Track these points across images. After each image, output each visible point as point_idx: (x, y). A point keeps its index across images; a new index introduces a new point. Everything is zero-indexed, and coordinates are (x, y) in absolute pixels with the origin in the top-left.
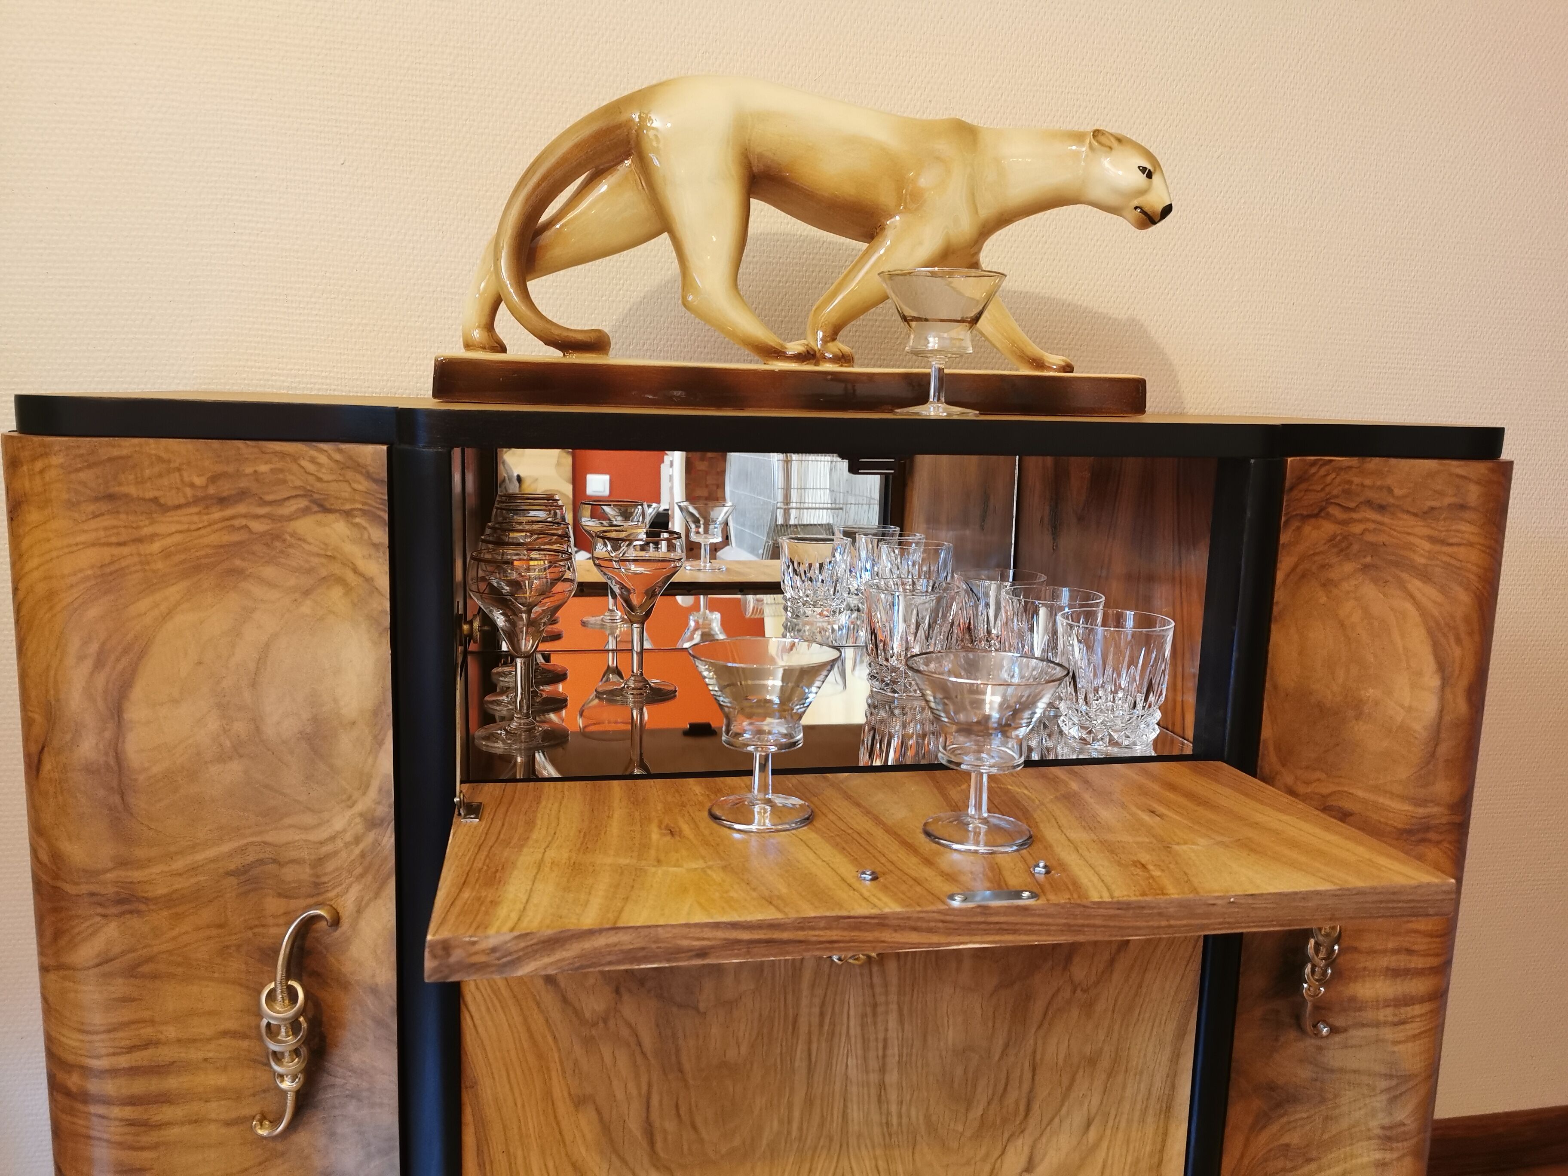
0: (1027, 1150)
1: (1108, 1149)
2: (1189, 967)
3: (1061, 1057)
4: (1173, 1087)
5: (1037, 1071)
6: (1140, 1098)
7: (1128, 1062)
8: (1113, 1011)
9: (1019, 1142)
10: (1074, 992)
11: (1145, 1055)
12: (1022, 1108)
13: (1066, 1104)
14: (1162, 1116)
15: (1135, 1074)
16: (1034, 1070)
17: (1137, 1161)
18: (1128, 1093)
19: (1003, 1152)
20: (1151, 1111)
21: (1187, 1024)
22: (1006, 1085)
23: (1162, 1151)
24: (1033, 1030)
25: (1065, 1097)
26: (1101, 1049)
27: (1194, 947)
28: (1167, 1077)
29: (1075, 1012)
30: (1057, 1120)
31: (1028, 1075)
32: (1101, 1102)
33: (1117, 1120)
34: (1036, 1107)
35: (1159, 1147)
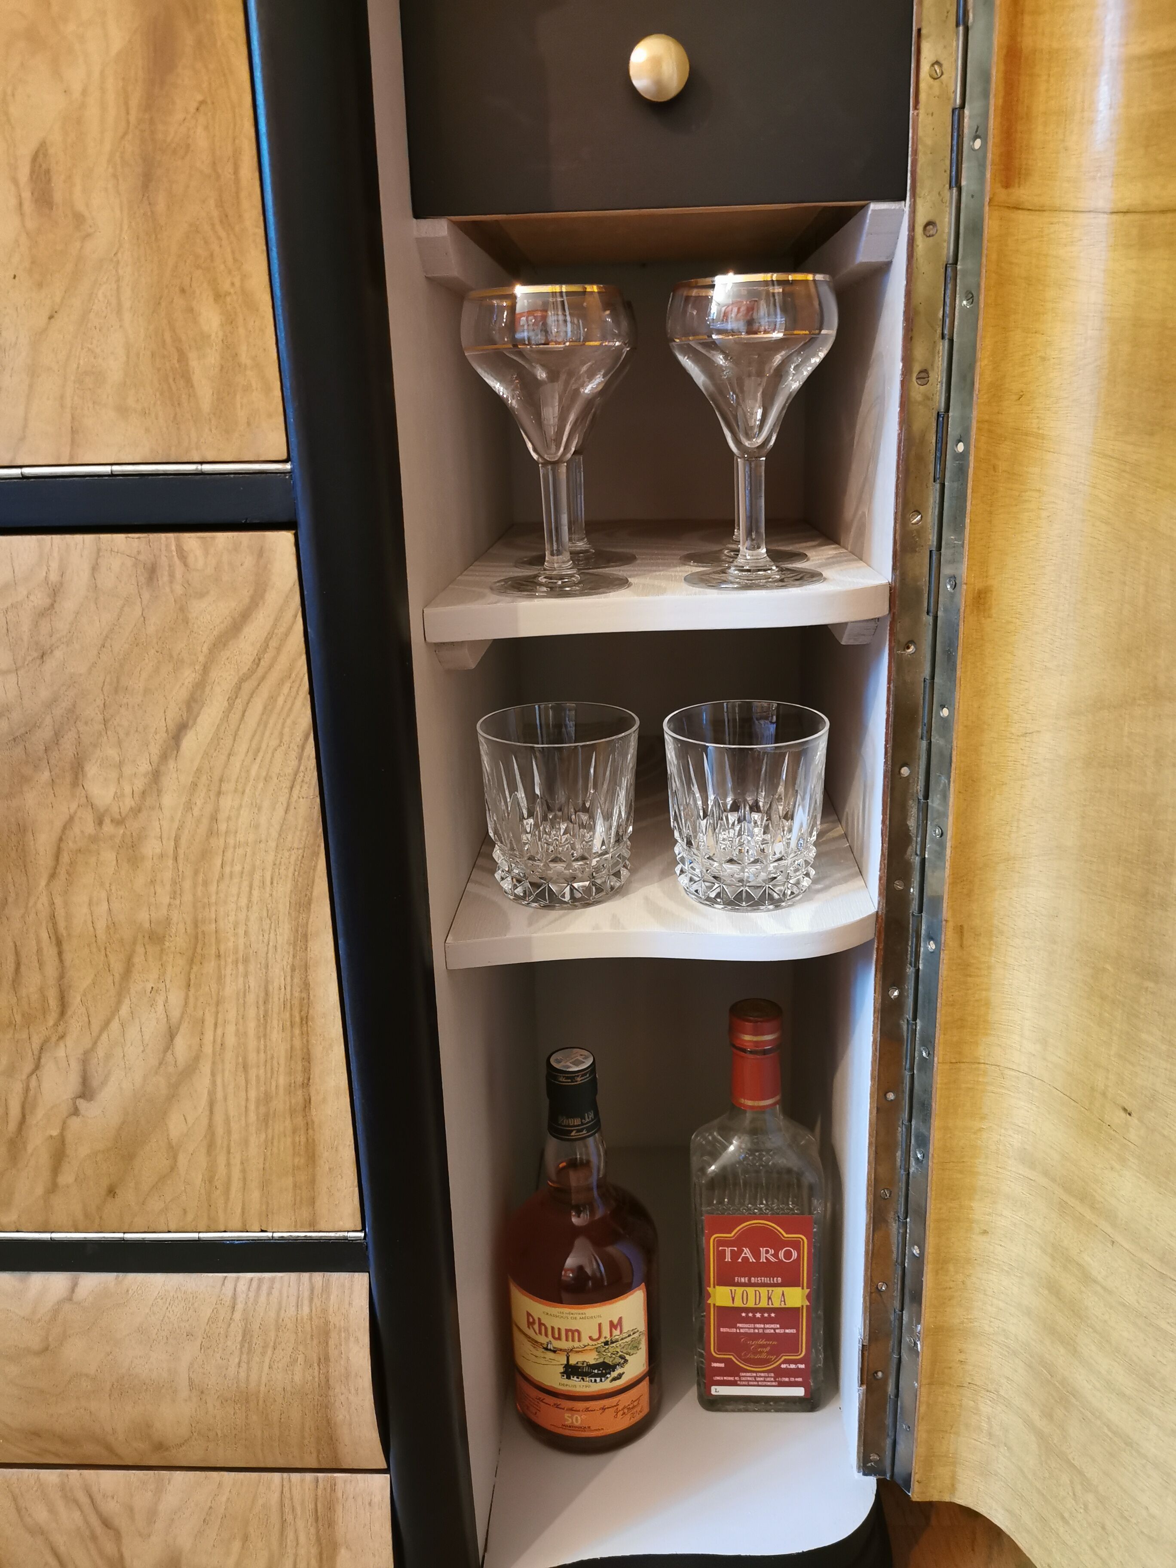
0: (75, 1067)
1: (213, 1074)
2: (295, 792)
3: (101, 925)
4: (306, 986)
5: (66, 946)
6: (251, 998)
7: (218, 942)
8: (176, 859)
9: (61, 1053)
10: (100, 822)
11: (246, 933)
12: (53, 1003)
13: (127, 1001)
14: (297, 1031)
15: (236, 962)
16: (59, 943)
17: (267, 1098)
18: (230, 989)
19: (37, 1067)
20: (275, 1023)
21: (311, 884)
22: (18, 965)
23: (306, 1084)
24: (43, 883)
25: (121, 993)
26: (168, 921)
27: (300, 758)
28: (293, 969)
29: (109, 856)
30: (115, 1025)
31: (50, 952)
32: (186, 1004)
33: (219, 1031)
34: (75, 1000)
35: (300, 1079)
